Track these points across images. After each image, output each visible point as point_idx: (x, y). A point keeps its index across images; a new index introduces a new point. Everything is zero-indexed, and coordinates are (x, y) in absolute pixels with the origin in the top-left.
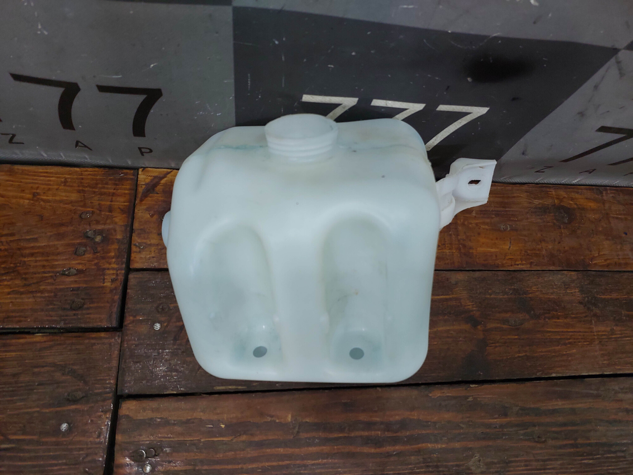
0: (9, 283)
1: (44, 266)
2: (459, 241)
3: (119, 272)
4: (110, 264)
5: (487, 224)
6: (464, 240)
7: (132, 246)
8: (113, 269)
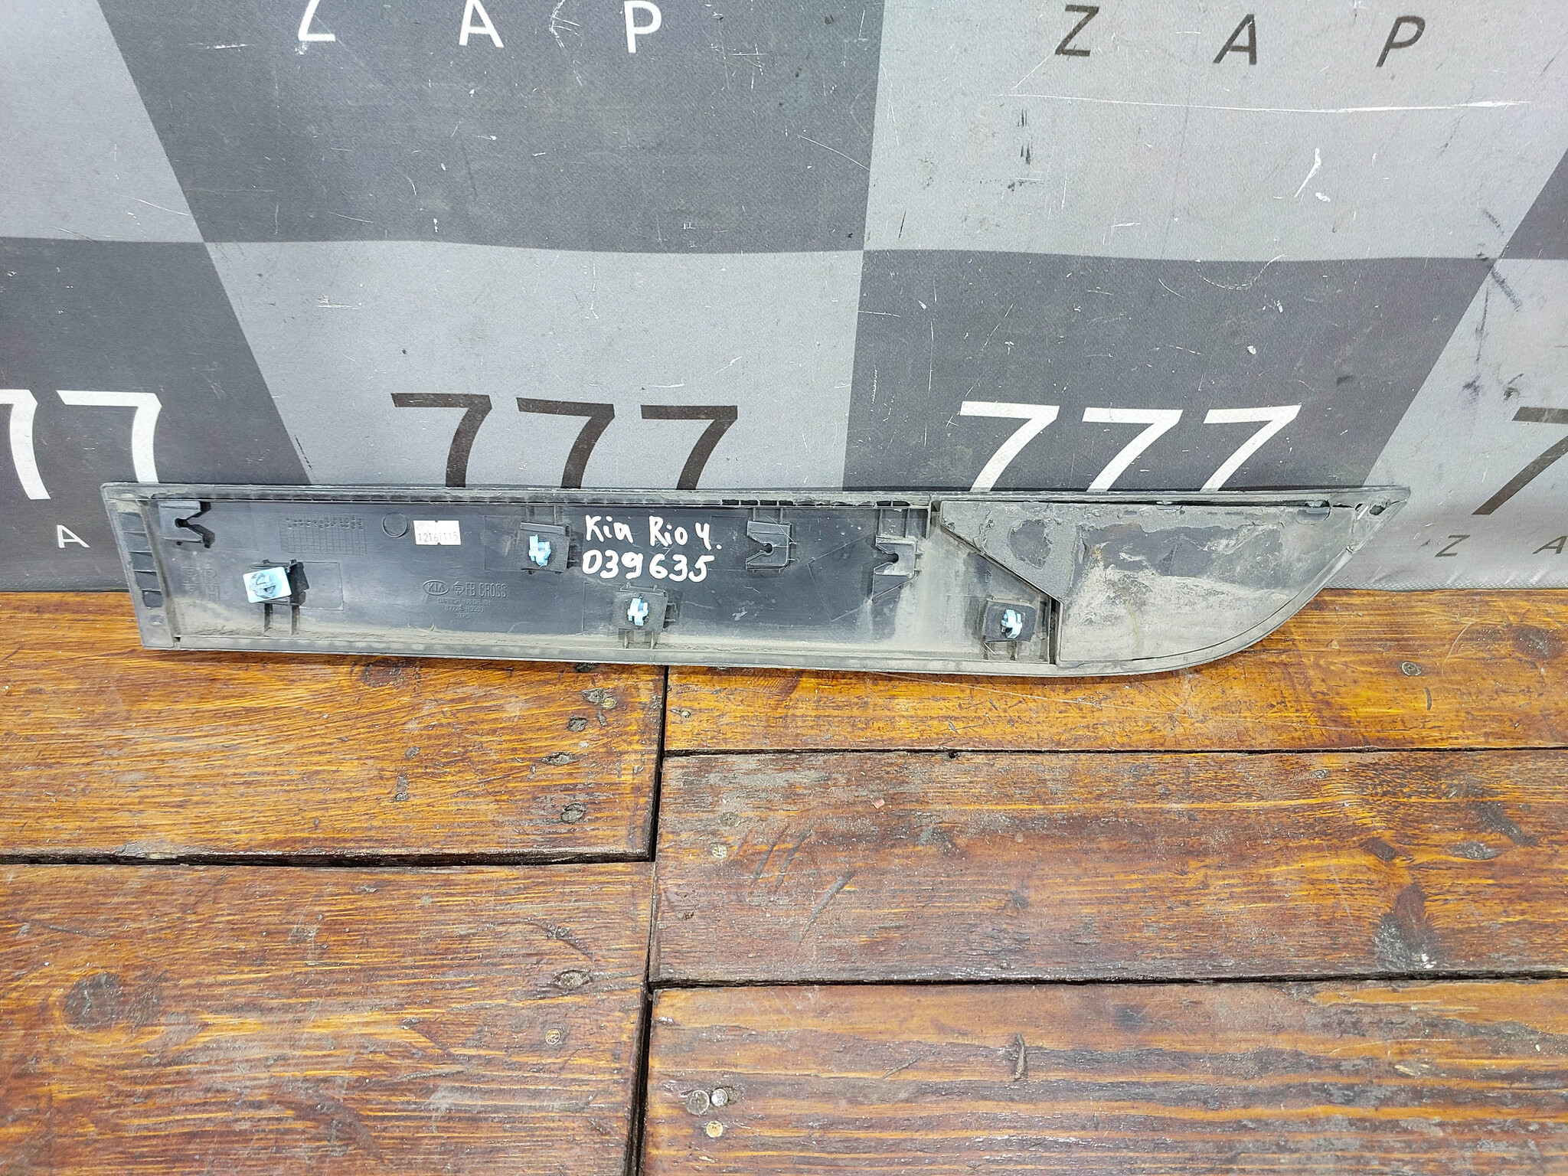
0: (454, 778)
1: (514, 750)
2: (1314, 696)
3: (646, 757)
4: (630, 743)
5: (1369, 664)
6: (1323, 693)
7: (668, 713)
8: (636, 752)
